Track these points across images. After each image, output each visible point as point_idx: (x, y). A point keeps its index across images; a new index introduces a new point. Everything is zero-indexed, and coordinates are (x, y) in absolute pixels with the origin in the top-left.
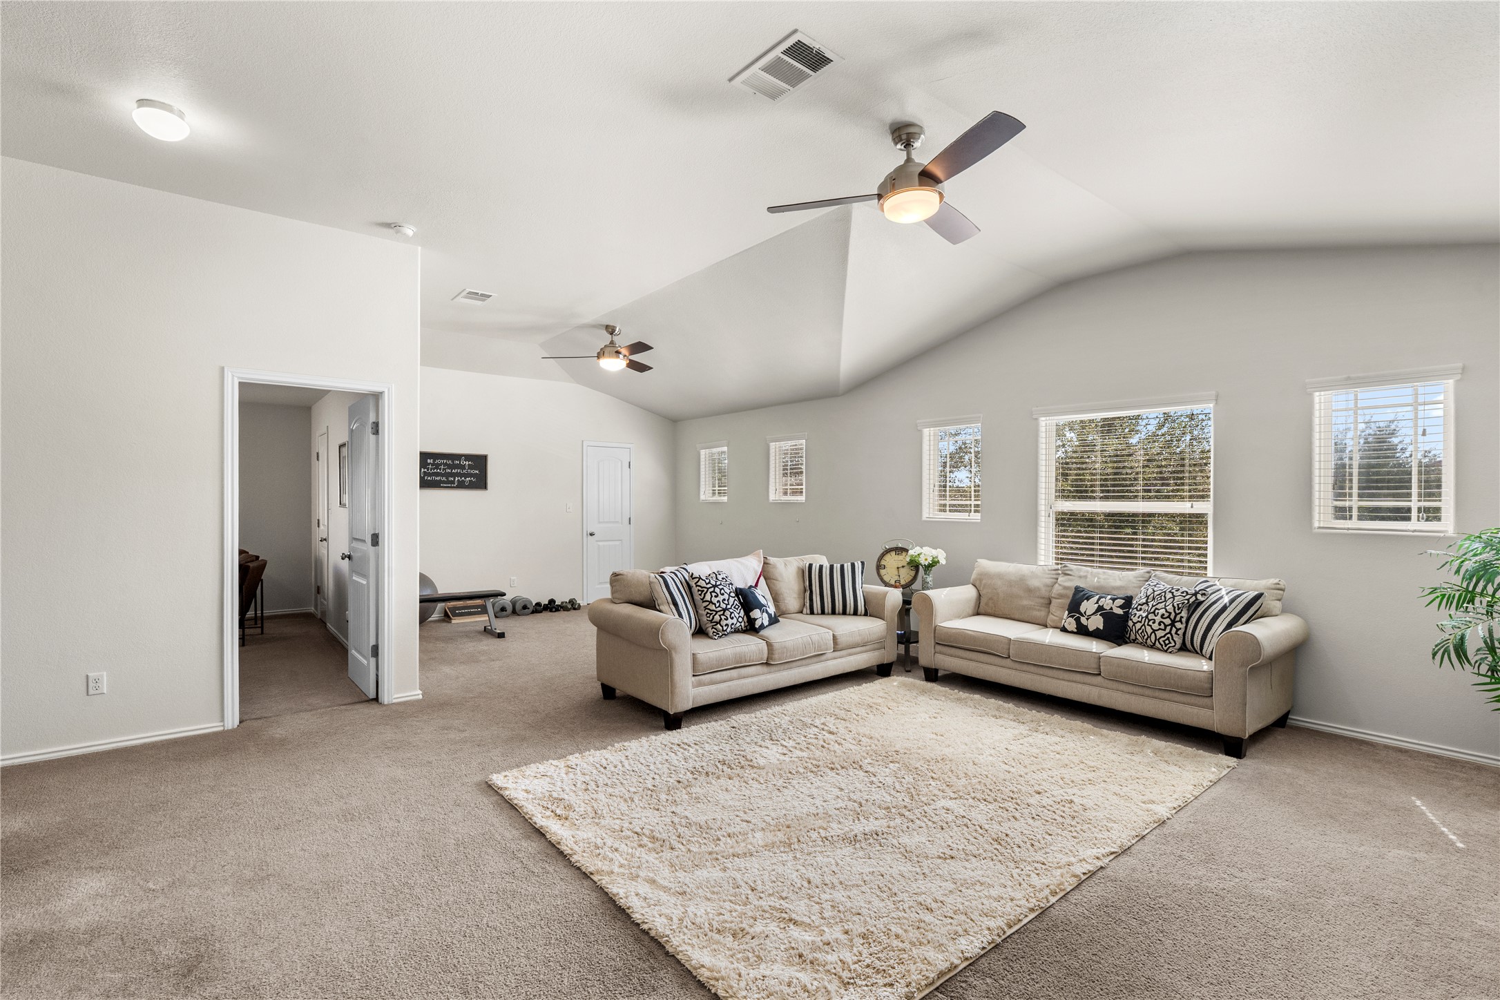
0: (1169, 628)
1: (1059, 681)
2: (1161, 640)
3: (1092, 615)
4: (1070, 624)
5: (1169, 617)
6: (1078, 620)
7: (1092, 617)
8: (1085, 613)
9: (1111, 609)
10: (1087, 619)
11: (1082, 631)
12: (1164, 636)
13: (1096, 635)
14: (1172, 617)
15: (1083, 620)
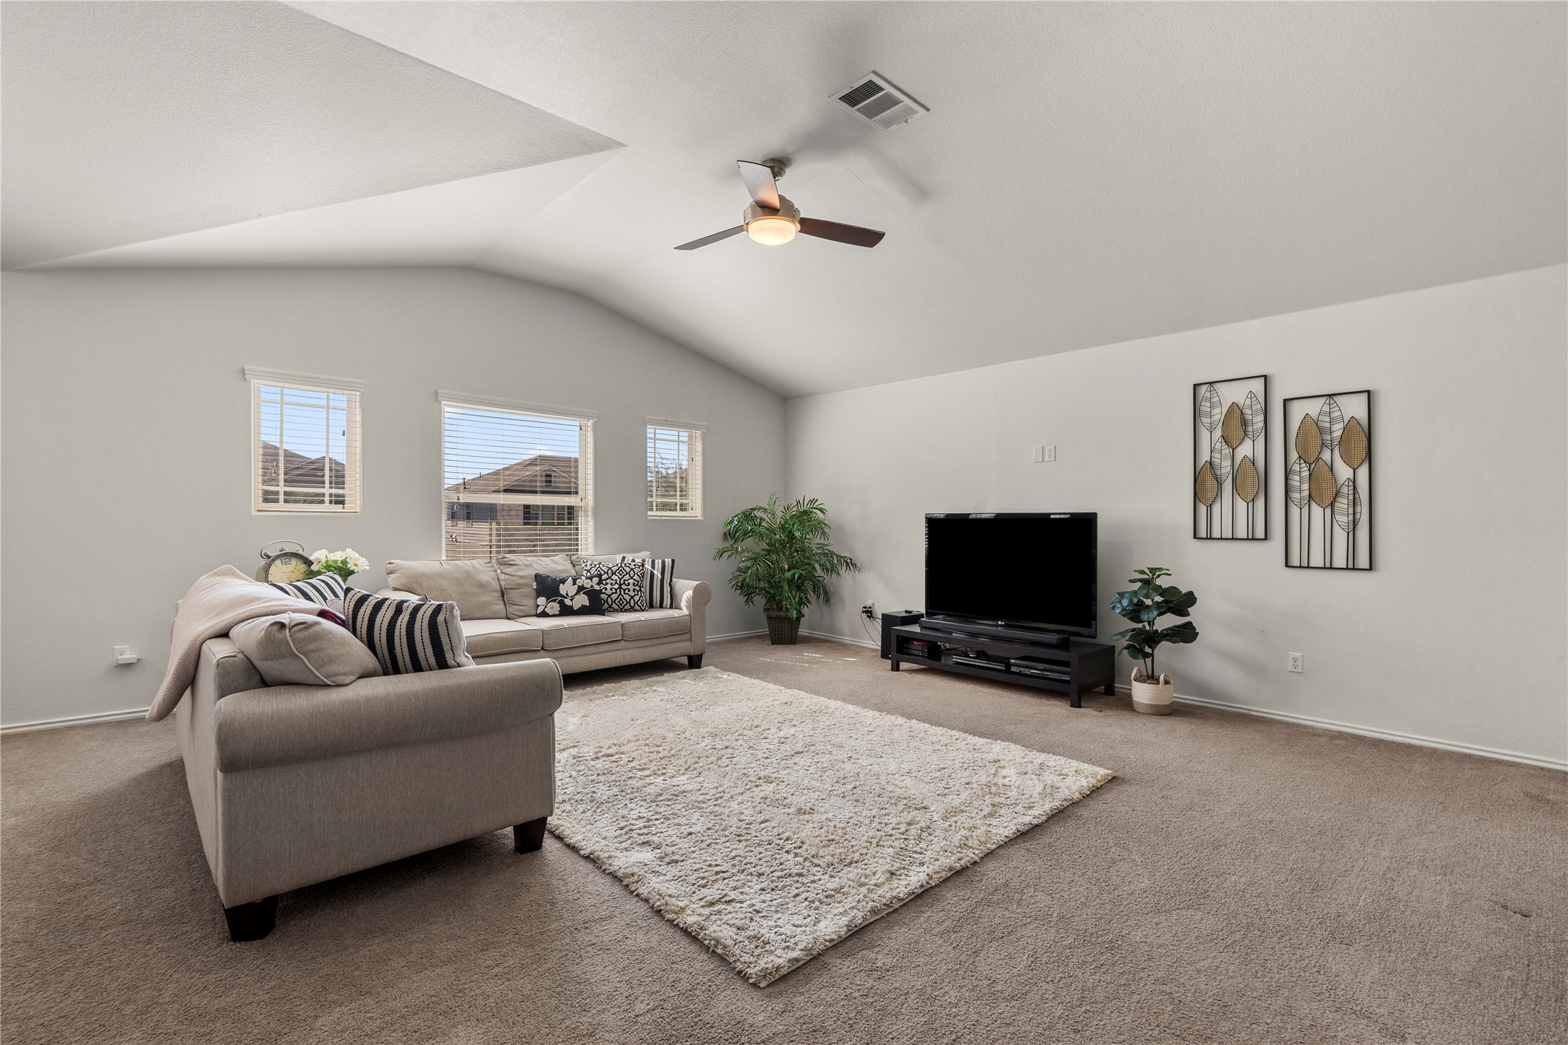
0: (618, 590)
1: (590, 656)
2: (616, 602)
3: (575, 595)
4: (552, 608)
5: (616, 583)
6: (562, 603)
7: (576, 597)
8: (567, 594)
9: (592, 586)
10: (572, 600)
11: (566, 611)
12: (618, 598)
13: (583, 611)
14: (618, 582)
15: (567, 602)
